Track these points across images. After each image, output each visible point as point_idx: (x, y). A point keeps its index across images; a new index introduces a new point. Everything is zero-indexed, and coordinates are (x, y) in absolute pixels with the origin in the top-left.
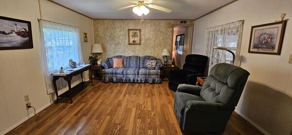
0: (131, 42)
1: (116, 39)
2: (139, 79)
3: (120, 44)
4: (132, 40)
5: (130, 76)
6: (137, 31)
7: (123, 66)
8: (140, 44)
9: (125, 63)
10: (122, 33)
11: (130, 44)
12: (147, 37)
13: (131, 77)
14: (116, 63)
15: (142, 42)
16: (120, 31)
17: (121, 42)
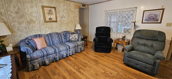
0: (47, 20)
1: (27, 16)
2: (71, 52)
3: (34, 22)
4: (48, 17)
5: (62, 53)
6: (52, 9)
7: (47, 45)
8: (56, 21)
9: (48, 41)
10: (35, 9)
11: (46, 22)
12: (61, 15)
13: (64, 53)
14: (39, 43)
15: (58, 19)
16: (32, 7)
17: (34, 19)
